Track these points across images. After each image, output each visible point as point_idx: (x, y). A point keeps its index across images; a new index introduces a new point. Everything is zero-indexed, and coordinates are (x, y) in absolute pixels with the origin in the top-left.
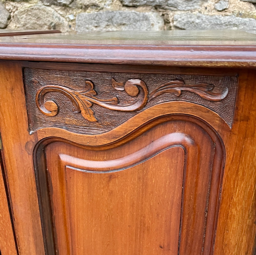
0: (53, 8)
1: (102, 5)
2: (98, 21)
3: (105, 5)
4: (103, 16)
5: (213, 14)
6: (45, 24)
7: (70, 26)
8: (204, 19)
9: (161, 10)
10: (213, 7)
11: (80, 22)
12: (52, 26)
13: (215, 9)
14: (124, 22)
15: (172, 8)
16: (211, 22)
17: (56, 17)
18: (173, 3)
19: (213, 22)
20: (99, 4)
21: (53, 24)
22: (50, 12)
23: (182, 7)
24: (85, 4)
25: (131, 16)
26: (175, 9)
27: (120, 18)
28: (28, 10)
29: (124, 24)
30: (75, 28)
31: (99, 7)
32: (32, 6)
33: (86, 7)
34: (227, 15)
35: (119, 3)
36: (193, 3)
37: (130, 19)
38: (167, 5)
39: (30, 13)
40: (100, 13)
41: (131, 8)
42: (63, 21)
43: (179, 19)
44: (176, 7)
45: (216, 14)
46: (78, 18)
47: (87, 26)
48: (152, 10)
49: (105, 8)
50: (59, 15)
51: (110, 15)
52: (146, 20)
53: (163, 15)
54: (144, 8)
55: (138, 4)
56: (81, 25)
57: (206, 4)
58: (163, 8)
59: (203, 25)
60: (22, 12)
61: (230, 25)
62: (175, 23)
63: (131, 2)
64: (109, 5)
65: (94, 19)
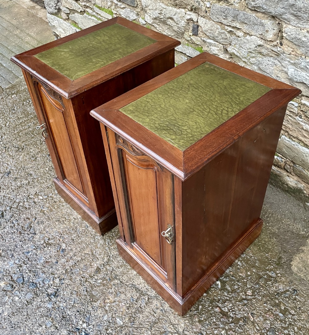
1: (232, 2)
2: (227, 14)
3: (234, 2)
4: (231, 12)
6: (189, 5)
7: (206, 12)
9: (277, 20)
11: (214, 11)
14: (246, 22)
15: (286, 22)
21: (194, 7)
23: (294, 24)
25: (252, 19)
27: (243, 17)
30: (209, 14)
31: (229, 2)
35: (245, 4)
36: (303, 23)
37: (250, 21)
38: (282, 18)
40: (229, 8)
41: (253, 12)
42: (202, 6)
43: (289, 34)
44: (289, 22)
46: (213, 7)
47: (218, 16)
48: (269, 18)
49: (234, 5)
51: (236, 13)
52: (262, 26)
53: (279, 24)
54: (263, 15)
56: (214, 14)
62: (285, 35)
63: (252, 7)
64: (237, 3)
65: (224, 12)
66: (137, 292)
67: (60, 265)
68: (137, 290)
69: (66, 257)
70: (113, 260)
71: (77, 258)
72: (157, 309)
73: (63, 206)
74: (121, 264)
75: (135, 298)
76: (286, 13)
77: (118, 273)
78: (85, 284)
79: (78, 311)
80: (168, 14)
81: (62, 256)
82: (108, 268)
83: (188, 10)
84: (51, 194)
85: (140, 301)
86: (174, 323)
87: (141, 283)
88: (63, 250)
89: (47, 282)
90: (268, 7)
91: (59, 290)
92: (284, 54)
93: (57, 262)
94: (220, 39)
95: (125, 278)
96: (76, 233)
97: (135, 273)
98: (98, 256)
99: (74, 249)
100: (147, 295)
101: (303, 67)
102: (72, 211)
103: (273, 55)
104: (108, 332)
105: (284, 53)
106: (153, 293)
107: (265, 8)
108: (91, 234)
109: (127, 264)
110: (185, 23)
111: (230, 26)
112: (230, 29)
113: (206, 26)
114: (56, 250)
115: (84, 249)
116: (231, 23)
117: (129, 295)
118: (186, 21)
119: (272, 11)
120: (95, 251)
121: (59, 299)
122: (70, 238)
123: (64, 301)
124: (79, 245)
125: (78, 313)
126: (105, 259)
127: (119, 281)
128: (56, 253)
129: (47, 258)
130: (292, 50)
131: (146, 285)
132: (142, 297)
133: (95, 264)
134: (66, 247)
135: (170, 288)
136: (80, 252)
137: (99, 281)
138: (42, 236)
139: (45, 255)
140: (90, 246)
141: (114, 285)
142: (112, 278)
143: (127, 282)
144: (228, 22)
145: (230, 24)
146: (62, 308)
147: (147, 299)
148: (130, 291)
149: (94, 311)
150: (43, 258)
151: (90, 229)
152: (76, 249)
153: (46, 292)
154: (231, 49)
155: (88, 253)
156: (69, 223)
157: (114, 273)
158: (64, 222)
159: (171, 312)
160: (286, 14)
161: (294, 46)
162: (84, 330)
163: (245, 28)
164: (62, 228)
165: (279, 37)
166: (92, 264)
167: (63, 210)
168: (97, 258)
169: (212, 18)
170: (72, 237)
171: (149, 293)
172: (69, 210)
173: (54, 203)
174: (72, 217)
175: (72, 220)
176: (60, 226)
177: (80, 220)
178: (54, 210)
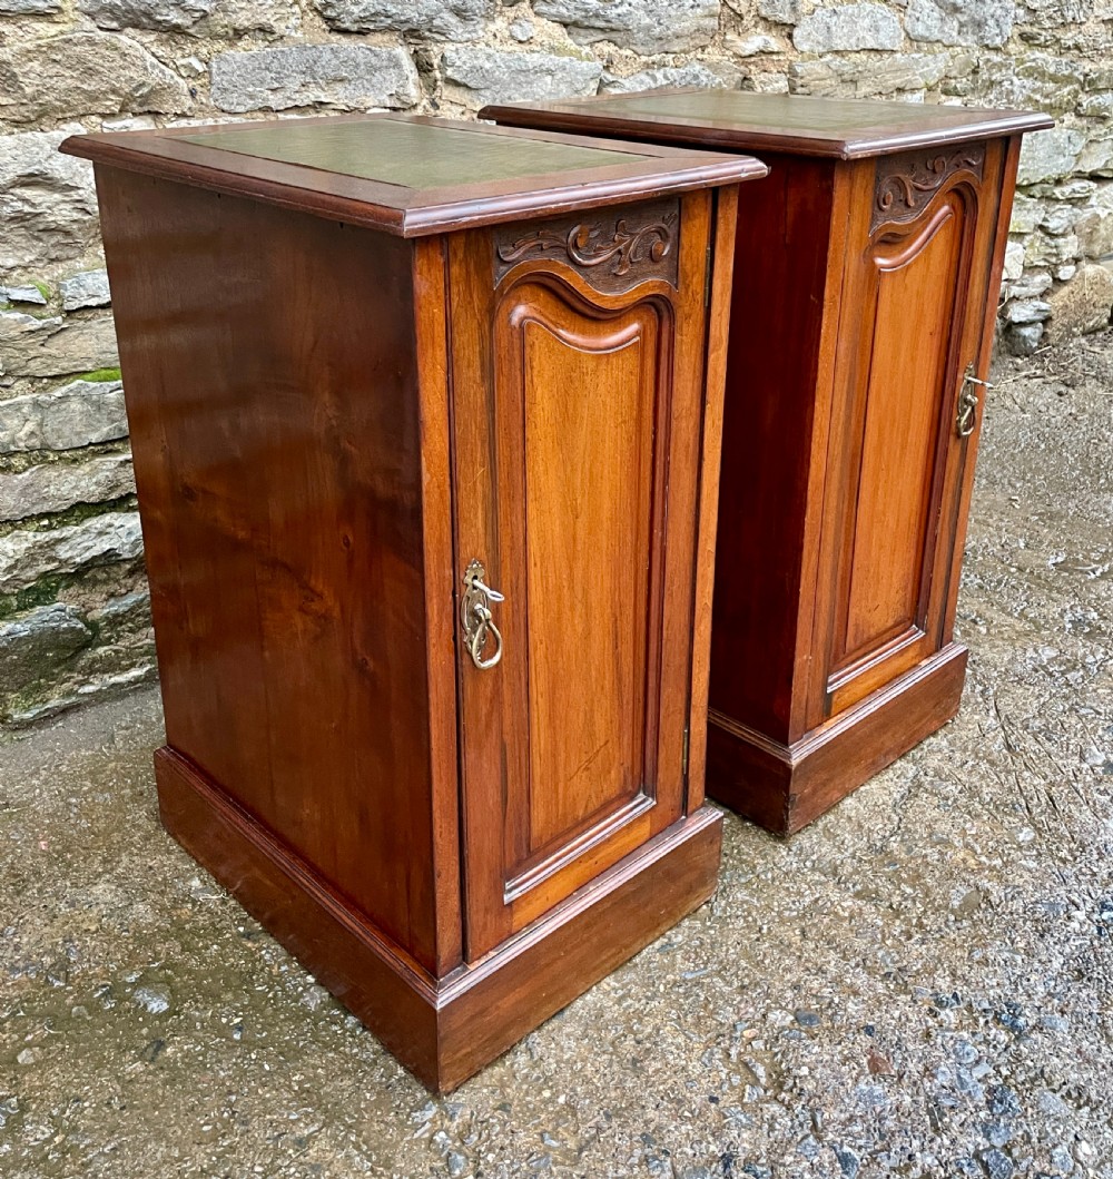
0: (134, 38)
1: (280, 28)
2: (279, 73)
3: (287, 27)
4: (291, 60)
5: (511, 48)
6: (114, 91)
7: (193, 93)
8: (498, 60)
9: (411, 40)
10: (507, 33)
11: (225, 78)
12: (141, 96)
13: (512, 37)
14: (344, 74)
15: (437, 37)
16: (509, 67)
17: (153, 66)
18: (441, 24)
19: (515, 65)
20: (274, 24)
21: (145, 90)
22: (130, 52)
23: (457, 34)
24: (237, 26)
25: (361, 59)
26: (443, 38)
27: (334, 62)
28: (50, 47)
29: (343, 80)
30: (208, 98)
31: (272, 33)
32: (62, 33)
33: (239, 34)
34: (533, 51)
35: (319, 22)
37: (357, 66)
38: (430, 30)
39: (58, 58)
40: (283, 53)
41: (354, 37)
42: (172, 78)
43: (458, 63)
44: (443, 34)
45: (517, 47)
46: (219, 69)
47: (251, 89)
48: (400, 42)
49: (289, 37)
50: (155, 61)
51: (308, 55)
52: (395, 66)
53: (415, 52)
54: (386, 37)
55: (372, 27)
56: (231, 87)
57: (492, 27)
58: (419, 37)
59: (497, 73)
60: (29, 51)
61: (542, 71)
62: (449, 72)
63: (356, 22)
64: (296, 29)
65: (267, 69)
66: (917, 796)
67: (878, 1014)
68: (910, 795)
69: (836, 1000)
70: (814, 857)
71: (833, 963)
72: (951, 759)
73: (536, 1064)
74: (825, 839)
75: (936, 800)
76: (441, 11)
77: (862, 844)
78: (935, 928)
79: (1042, 936)
81: (834, 1015)
82: (850, 869)
83: (99, 120)
84: (440, 1137)
85: (944, 792)
86: (978, 729)
87: (885, 789)
88: (803, 1017)
89: (968, 1048)
90: (400, 7)
91: (986, 1005)
93: (869, 1030)
95: (877, 825)
96: (706, 981)
97: (849, 801)
98: (808, 900)
99: (788, 976)
100: (915, 777)
102: (572, 1017)
104: (1070, 858)
106: (905, 766)
107: (394, 11)
108: (703, 932)
109: (822, 822)
111: (296, 106)
114: (808, 1042)
115: (784, 947)
116: (298, 95)
117: (935, 813)
119: (413, 15)
120: (787, 913)
121: (1021, 999)
122: (739, 999)
123: (1025, 983)
124: (767, 961)
125: (1047, 936)
126: (817, 878)
127: (893, 839)
128: (826, 1041)
129: (854, 1073)
130: (461, 109)
131: (886, 777)
132: (929, 787)
133: (844, 905)
134: (783, 1008)
135: (932, 658)
136: (800, 957)
137: (909, 890)
138: (741, 1117)
139: (843, 1084)
140: (765, 927)
141: (910, 850)
142: (882, 860)
143: (889, 818)
144: (289, 98)
145: (295, 100)
146: (1053, 983)
147: (929, 779)
148: (918, 810)
149: (1019, 893)
150: (862, 1086)
151: (681, 936)
152: (788, 970)
153: (1013, 1047)
155: (798, 932)
156: (648, 1015)
157: (865, 855)
158: (650, 1035)
159: (950, 736)
160: (441, 15)
161: (466, 96)
162: (1095, 917)
163: (343, 96)
164: (681, 1040)
165: (424, 90)
166: (846, 914)
167: (566, 1057)
168: (817, 900)
169: (225, 107)
170: (731, 993)
171: (911, 775)
172: (567, 1030)
173: (515, 1108)
174: (614, 1011)
175: (629, 1007)
176: (673, 1048)
177: (629, 976)
178: (562, 1099)
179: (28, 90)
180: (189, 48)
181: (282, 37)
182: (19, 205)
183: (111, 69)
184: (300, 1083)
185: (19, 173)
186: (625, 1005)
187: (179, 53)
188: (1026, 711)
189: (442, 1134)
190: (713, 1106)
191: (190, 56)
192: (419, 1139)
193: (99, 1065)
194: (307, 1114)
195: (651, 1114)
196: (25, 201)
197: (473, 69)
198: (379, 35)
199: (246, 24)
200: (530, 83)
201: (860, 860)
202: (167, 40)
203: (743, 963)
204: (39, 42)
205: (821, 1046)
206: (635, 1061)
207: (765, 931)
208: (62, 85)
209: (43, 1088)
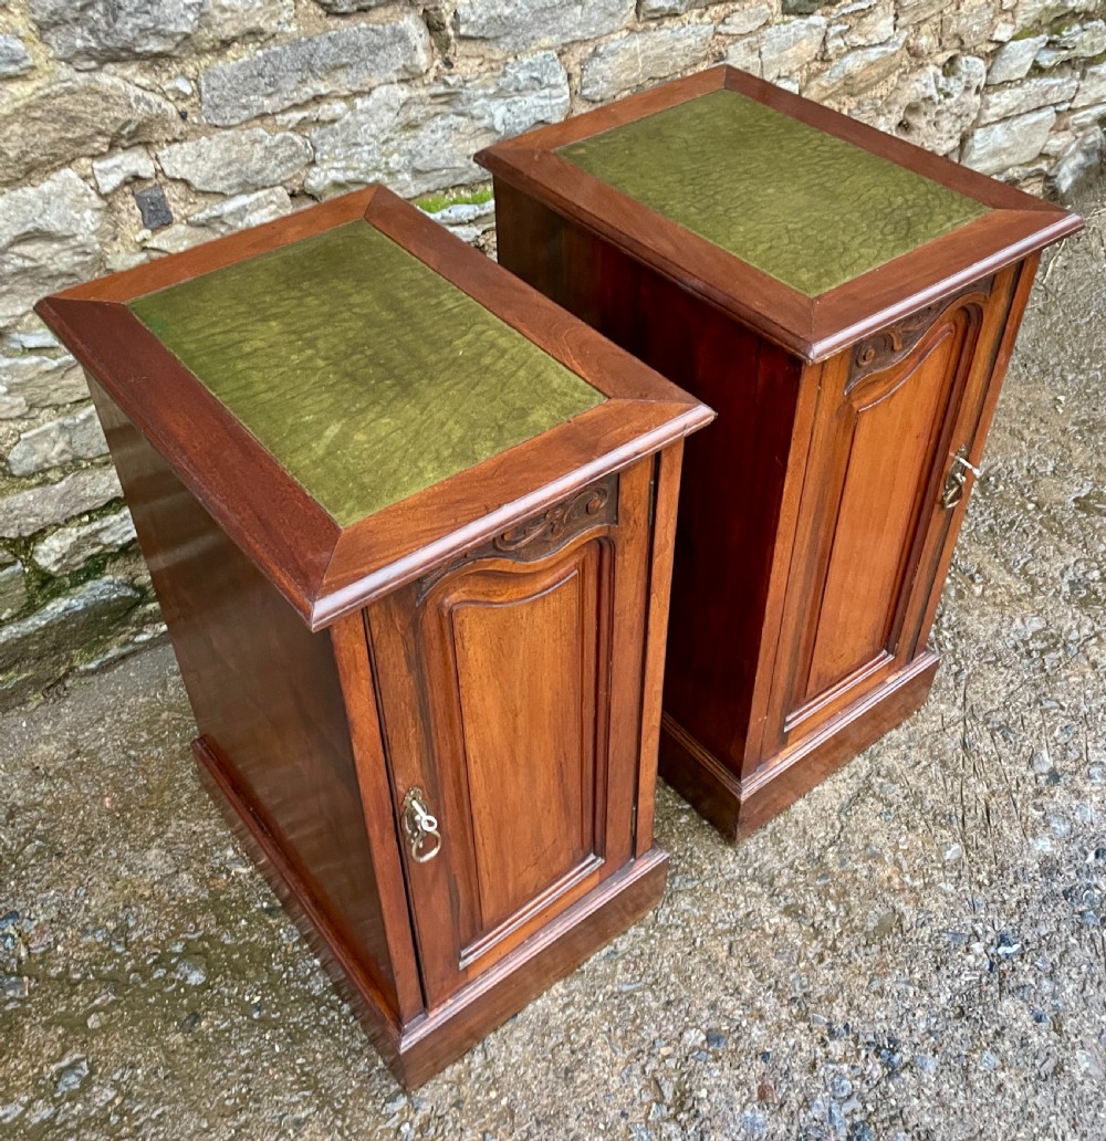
0: (115, 74)
1: (271, 26)
2: (273, 76)
3: (279, 23)
4: (285, 60)
6: (100, 133)
7: (183, 116)
11: (216, 93)
12: (129, 132)
14: (345, 60)
17: (138, 99)
20: (264, 25)
21: (132, 127)
22: (113, 92)
24: (223, 37)
25: (362, 41)
27: (333, 50)
28: (28, 107)
29: (343, 66)
30: (199, 117)
31: (263, 33)
32: (39, 89)
33: (226, 44)
35: (314, 9)
37: (359, 49)
39: (38, 114)
40: (275, 53)
41: (353, 18)
42: (160, 106)
43: (473, 18)
46: (208, 85)
47: (244, 100)
48: (406, 9)
49: (282, 33)
50: (139, 92)
51: (303, 50)
52: (400, 41)
53: (425, 12)
54: (389, 11)
55: (372, 3)
56: (222, 102)
59: (519, 16)
62: (463, 30)
63: (355, 2)
64: (289, 22)
65: (260, 75)
66: (863, 801)
67: (776, 1041)
68: (857, 799)
69: (744, 1024)
70: (756, 865)
71: (749, 984)
72: (905, 757)
73: (488, 1065)
74: (770, 844)
75: (880, 807)
77: (802, 853)
78: (846, 952)
79: (938, 968)
80: (6, 231)
81: (739, 1038)
82: (785, 880)
83: (89, 161)
84: (405, 1128)
85: (889, 797)
86: (940, 722)
87: (836, 791)
88: (713, 1037)
89: (845, 1082)
91: (871, 1038)
92: (469, 85)
93: (765, 1056)
94: (273, 171)
95: (820, 832)
96: (638, 994)
97: (801, 803)
98: (741, 913)
99: (709, 995)
100: (867, 777)
101: (523, 83)
102: (523, 1021)
103: (439, 109)
104: (986, 882)
105: (465, 82)
106: (861, 764)
108: (645, 941)
109: (770, 826)
110: (97, 215)
111: (295, 105)
112: (297, 116)
113: (201, 163)
114: (712, 1065)
115: (710, 962)
116: (295, 94)
117: (875, 824)
118: (100, 203)
120: (720, 926)
121: (902, 1035)
122: (662, 1016)
123: (910, 1017)
124: (693, 978)
125: (943, 969)
126: (754, 889)
127: (831, 849)
128: (727, 1064)
129: (744, 1098)
130: (478, 61)
131: (840, 777)
132: (877, 790)
133: (772, 921)
134: (697, 1027)
135: (901, 673)
136: (722, 975)
137: (833, 909)
138: (643, 1134)
139: (732, 1109)
140: (699, 940)
141: (843, 863)
142: (816, 872)
143: (833, 826)
144: (286, 99)
145: (293, 99)
146: (934, 1020)
147: (880, 780)
148: (861, 817)
149: (930, 920)
150: (748, 1113)
151: (625, 944)
152: (709, 988)
153: (884, 1083)
154: (322, 174)
155: (726, 947)
156: (584, 1025)
157: (802, 865)
158: (583, 1047)
159: (911, 729)
161: (483, 48)
162: (992, 950)
163: (345, 82)
164: (607, 1053)
165: (436, 50)
166: (771, 932)
167: (513, 1061)
168: (748, 915)
169: (218, 122)
170: (658, 1009)
171: (863, 774)
172: (517, 1034)
173: (467, 1106)
174: (558, 1019)
175: (570, 1016)
176: (600, 1061)
177: (576, 984)
178: (504, 1102)
179: (12, 154)
180: (175, 68)
181: (274, 35)
182: (19, 262)
183: (95, 114)
184: (302, 1066)
185: (15, 233)
186: (568, 1012)
187: (165, 76)
188: (992, 701)
189: (407, 1126)
190: (623, 1121)
191: (176, 76)
192: (389, 1129)
193: (150, 1034)
194: (305, 1097)
195: (572, 1123)
196: (24, 257)
197: (491, 20)
198: (381, 9)
199: (233, 33)
200: (557, 18)
201: (797, 871)
202: (151, 67)
203: (673, 978)
204: (16, 105)
205: (722, 1069)
206: (567, 1071)
207: (698, 944)
208: (46, 140)
209: (107, 1052)
